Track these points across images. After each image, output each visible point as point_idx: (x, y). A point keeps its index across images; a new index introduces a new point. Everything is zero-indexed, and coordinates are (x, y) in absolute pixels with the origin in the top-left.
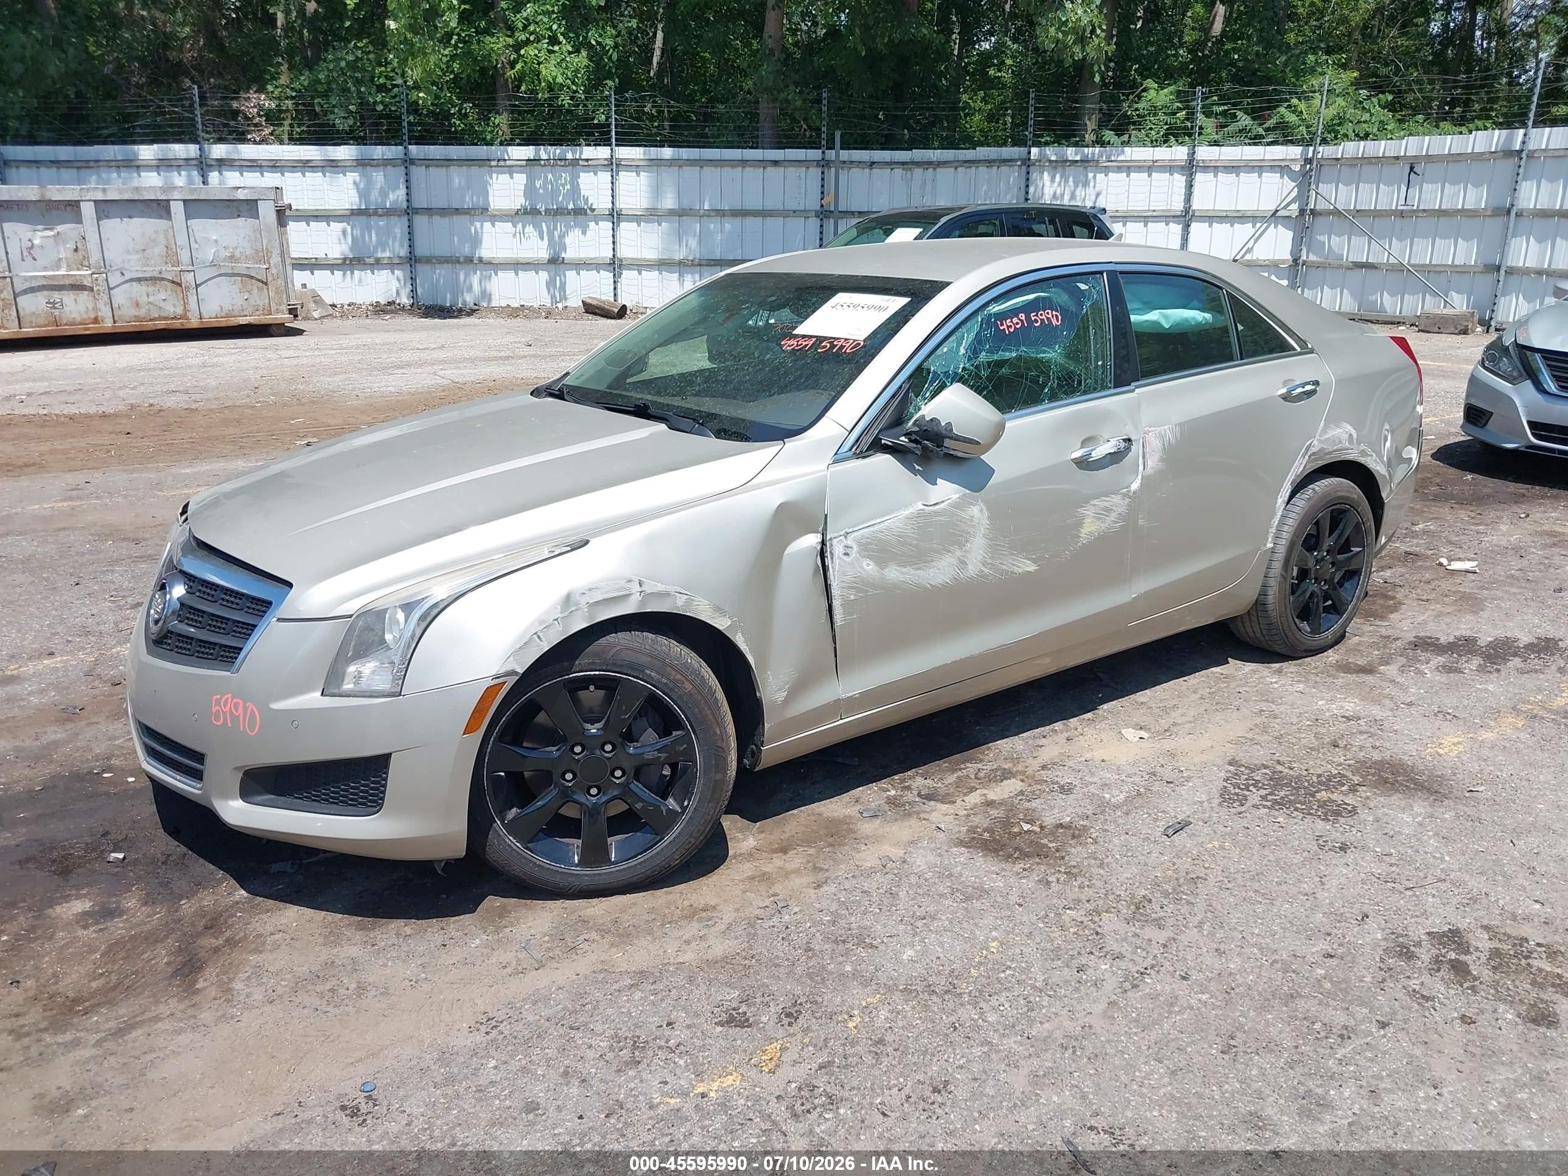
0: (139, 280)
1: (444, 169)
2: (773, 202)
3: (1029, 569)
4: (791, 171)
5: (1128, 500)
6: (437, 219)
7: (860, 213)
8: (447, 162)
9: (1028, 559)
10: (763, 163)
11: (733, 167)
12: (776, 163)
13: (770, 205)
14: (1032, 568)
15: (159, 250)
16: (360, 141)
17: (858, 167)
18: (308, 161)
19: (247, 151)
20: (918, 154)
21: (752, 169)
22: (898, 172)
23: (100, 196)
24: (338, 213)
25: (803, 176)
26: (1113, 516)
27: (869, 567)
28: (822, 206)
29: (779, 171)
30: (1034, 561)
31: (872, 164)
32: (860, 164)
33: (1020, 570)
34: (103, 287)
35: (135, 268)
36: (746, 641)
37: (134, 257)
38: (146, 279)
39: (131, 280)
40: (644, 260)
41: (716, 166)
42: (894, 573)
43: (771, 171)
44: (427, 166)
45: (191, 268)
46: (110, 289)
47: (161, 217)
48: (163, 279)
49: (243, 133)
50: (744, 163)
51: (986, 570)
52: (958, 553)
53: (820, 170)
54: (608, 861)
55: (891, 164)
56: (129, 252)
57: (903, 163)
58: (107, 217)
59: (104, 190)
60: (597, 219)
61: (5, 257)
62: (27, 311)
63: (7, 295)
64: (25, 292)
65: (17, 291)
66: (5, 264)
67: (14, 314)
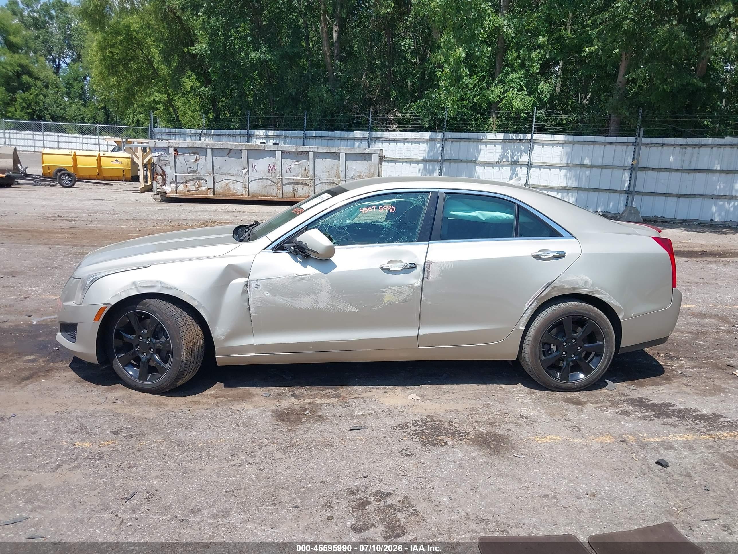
0: (325, 183)
1: (459, 143)
2: (608, 162)
3: (354, 310)
4: (619, 148)
5: (412, 290)
6: (452, 164)
7: (653, 168)
8: (460, 140)
9: (354, 306)
10: (605, 143)
11: (589, 145)
12: (611, 143)
13: (606, 163)
14: (356, 310)
15: (334, 172)
16: (433, 131)
17: (655, 146)
18: (407, 139)
19: (387, 134)
20: (690, 140)
21: (598, 146)
22: (678, 149)
23: (316, 150)
24: (415, 160)
25: (624, 150)
26: (403, 296)
27: (268, 295)
28: (632, 164)
29: (613, 147)
30: (357, 308)
31: (663, 145)
32: (656, 145)
33: (349, 310)
34: (312, 184)
35: (325, 178)
36: (205, 312)
37: (325, 174)
38: (328, 183)
39: (323, 183)
40: (540, 185)
41: (581, 144)
42: (279, 299)
43: (608, 147)
44: (452, 141)
45: (344, 179)
46: (314, 185)
47: (336, 159)
48: (334, 183)
49: (387, 127)
50: (595, 143)
51: (329, 307)
52: (314, 297)
53: (634, 147)
54: (146, 380)
55: (674, 145)
56: (323, 172)
57: (681, 145)
58: (318, 158)
59: (318, 148)
60: (521, 166)
61: (281, 171)
62: (286, 191)
63: (280, 185)
64: (286, 184)
65: (283, 183)
66: (281, 173)
67: (281, 192)
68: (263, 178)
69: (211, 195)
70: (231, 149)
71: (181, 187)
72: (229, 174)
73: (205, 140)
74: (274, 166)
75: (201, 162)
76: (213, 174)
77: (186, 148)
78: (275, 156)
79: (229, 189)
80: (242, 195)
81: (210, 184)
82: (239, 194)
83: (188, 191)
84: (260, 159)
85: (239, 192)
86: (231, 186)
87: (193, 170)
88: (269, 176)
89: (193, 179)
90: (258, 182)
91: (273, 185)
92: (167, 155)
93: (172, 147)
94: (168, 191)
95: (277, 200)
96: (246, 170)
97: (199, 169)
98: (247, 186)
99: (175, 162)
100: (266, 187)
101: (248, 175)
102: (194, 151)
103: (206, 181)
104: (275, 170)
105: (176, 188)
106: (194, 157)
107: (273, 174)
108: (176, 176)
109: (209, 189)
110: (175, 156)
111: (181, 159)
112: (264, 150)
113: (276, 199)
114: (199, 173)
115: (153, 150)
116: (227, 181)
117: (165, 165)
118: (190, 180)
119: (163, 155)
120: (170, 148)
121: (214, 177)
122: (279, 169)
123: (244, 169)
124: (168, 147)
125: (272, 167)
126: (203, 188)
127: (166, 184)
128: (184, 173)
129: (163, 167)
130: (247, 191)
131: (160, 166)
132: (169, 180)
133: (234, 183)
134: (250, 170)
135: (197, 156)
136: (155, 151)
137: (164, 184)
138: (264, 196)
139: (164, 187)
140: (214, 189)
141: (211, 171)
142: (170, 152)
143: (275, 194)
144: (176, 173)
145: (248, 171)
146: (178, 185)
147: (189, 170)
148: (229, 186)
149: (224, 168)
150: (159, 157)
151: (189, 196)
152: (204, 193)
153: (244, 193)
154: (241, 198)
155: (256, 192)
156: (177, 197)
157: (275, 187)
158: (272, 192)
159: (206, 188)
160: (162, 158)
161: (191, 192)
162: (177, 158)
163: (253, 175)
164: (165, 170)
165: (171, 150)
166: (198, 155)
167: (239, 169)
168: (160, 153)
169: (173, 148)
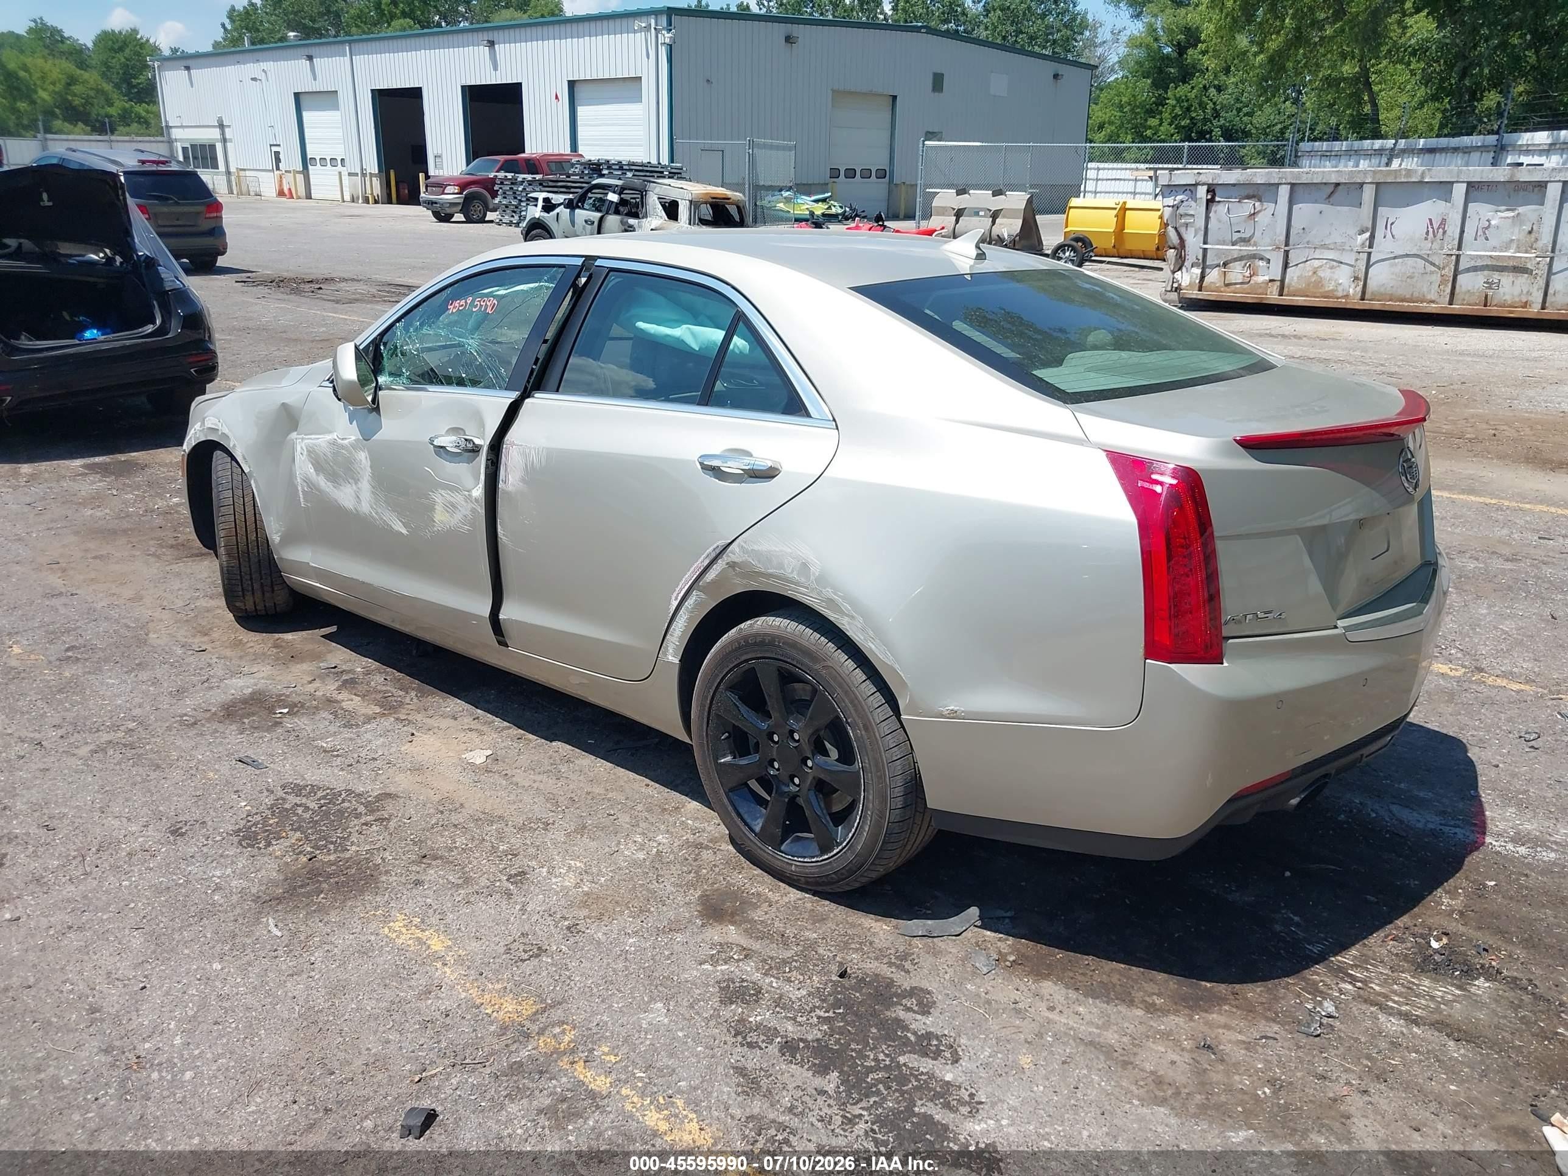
5: (470, 505)
14: (404, 531)
26: (459, 516)
27: (312, 470)
30: (404, 526)
33: (396, 528)
34: (1543, 271)
36: (256, 488)
42: (322, 482)
46: (1550, 274)
61: (1457, 236)
62: (1464, 289)
63: (1449, 272)
64: (1468, 270)
65: (1461, 267)
66: (1456, 242)
67: (1448, 290)
68: (1407, 256)
69: (1272, 296)
70: (1337, 185)
71: (1213, 276)
72: (1325, 247)
73: (1401, 165)
74: (1443, 222)
75: (1263, 219)
76: (1287, 245)
77: (1234, 185)
78: (1447, 198)
79: (1319, 283)
80: (1347, 296)
81: (1276, 272)
82: (1340, 294)
83: (1227, 285)
84: (1408, 205)
85: (1340, 288)
86: (1325, 274)
87: (1243, 236)
88: (1425, 248)
89: (1240, 259)
90: (1392, 265)
91: (1432, 273)
92: (1193, 204)
93: (1203, 184)
94: (1184, 284)
95: (1434, 311)
96: (1367, 235)
97: (1258, 234)
98: (1362, 276)
99: (1207, 218)
100: (1411, 277)
101: (1371, 246)
102: (1251, 193)
103: (1269, 261)
104: (1444, 232)
105: (1203, 277)
106: (1248, 206)
107: (1436, 246)
108: (1205, 250)
109: (1271, 281)
110: (1210, 202)
111: (1220, 210)
112: (1421, 182)
113: (1433, 308)
114: (1255, 245)
115: (1167, 191)
116: (1317, 263)
117: (1187, 225)
118: (1235, 260)
119: (1185, 204)
120: (1199, 187)
121: (1287, 253)
122: (1453, 230)
123: (1362, 232)
124: (1196, 185)
125: (1436, 226)
126: (1260, 279)
127: (1184, 269)
128: (1224, 243)
129: (1182, 230)
130: (1359, 289)
131: (1176, 229)
132: (1190, 259)
133: (1332, 268)
134: (1379, 234)
135: (1257, 204)
136: (1169, 195)
137: (1180, 269)
138: (1402, 301)
139: (1178, 275)
140: (1282, 281)
141: (1283, 238)
142: (1198, 196)
143: (1432, 296)
144: (1205, 243)
145: (1372, 237)
146: (1208, 271)
147: (1236, 236)
148: (1321, 274)
149: (1314, 232)
150: (1176, 207)
151: (1228, 295)
152: (1260, 291)
153: (1351, 291)
154: (1342, 303)
155: (1382, 290)
156: (1200, 297)
157: (1436, 278)
158: (1425, 289)
159: (1267, 278)
160: (1181, 211)
161: (1232, 288)
162: (1214, 209)
163: (1384, 246)
164: (1185, 236)
165: (1202, 191)
166: (1260, 200)
167: (1352, 231)
168: (1179, 198)
169: (1205, 188)
